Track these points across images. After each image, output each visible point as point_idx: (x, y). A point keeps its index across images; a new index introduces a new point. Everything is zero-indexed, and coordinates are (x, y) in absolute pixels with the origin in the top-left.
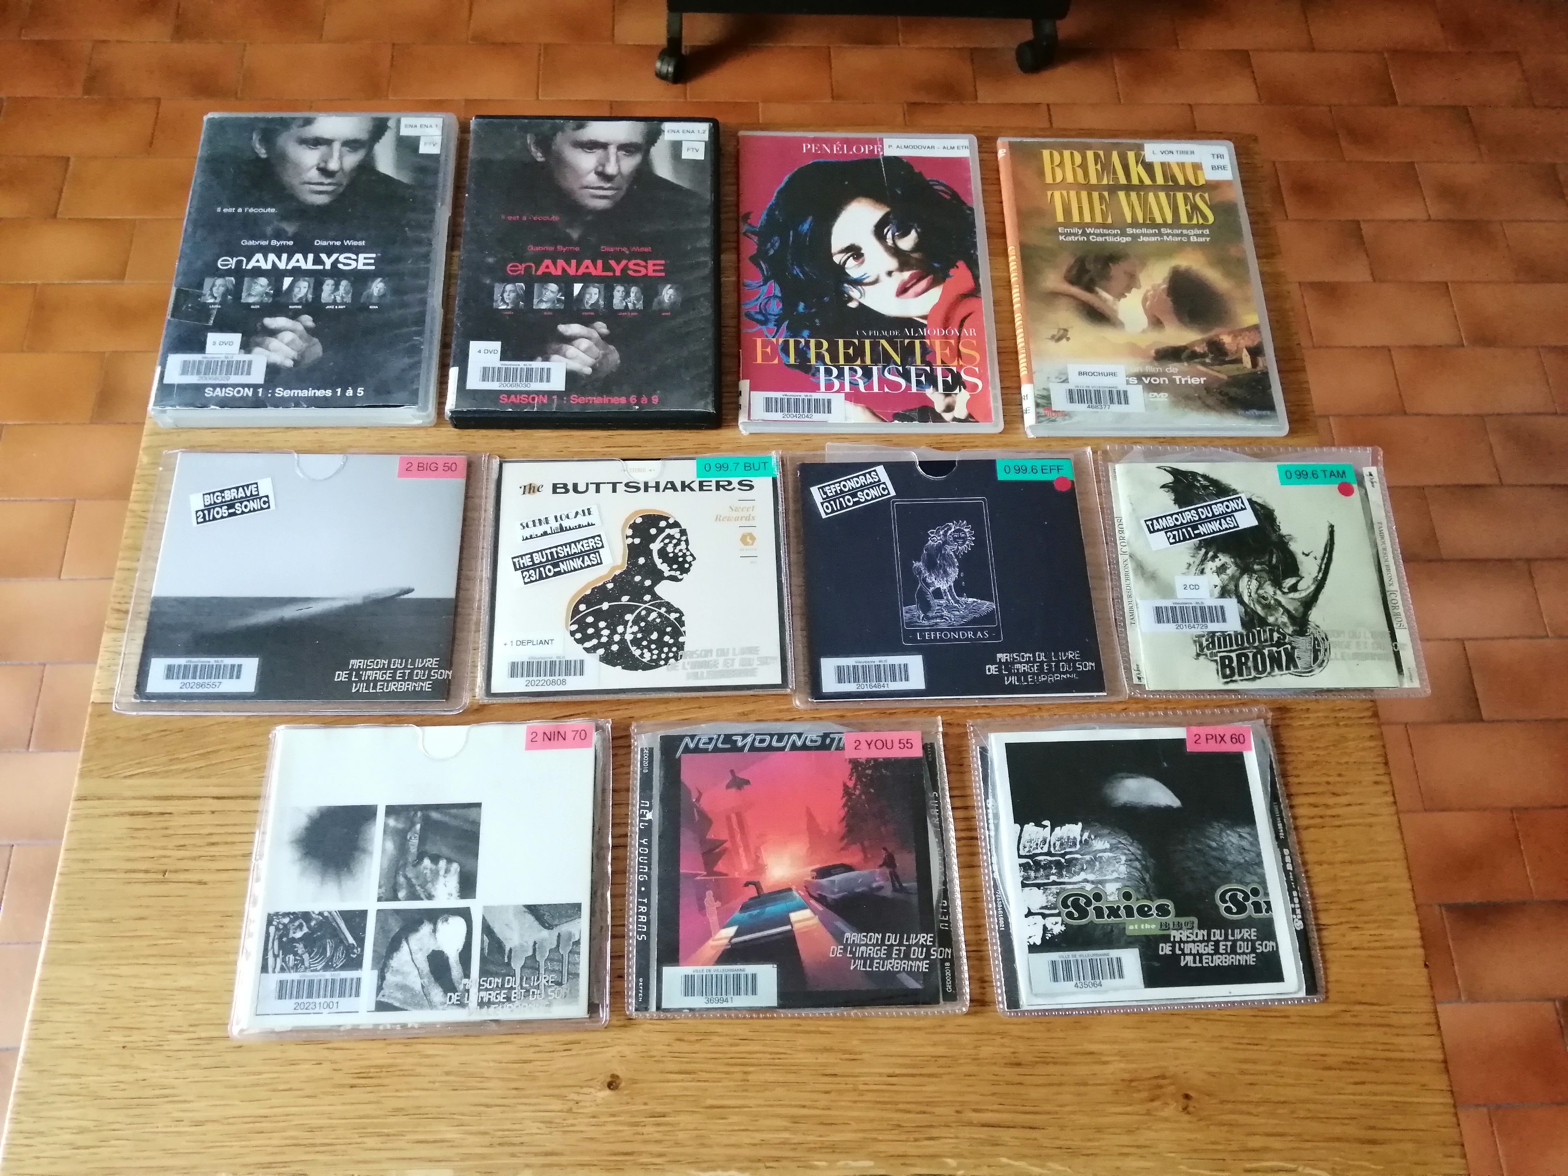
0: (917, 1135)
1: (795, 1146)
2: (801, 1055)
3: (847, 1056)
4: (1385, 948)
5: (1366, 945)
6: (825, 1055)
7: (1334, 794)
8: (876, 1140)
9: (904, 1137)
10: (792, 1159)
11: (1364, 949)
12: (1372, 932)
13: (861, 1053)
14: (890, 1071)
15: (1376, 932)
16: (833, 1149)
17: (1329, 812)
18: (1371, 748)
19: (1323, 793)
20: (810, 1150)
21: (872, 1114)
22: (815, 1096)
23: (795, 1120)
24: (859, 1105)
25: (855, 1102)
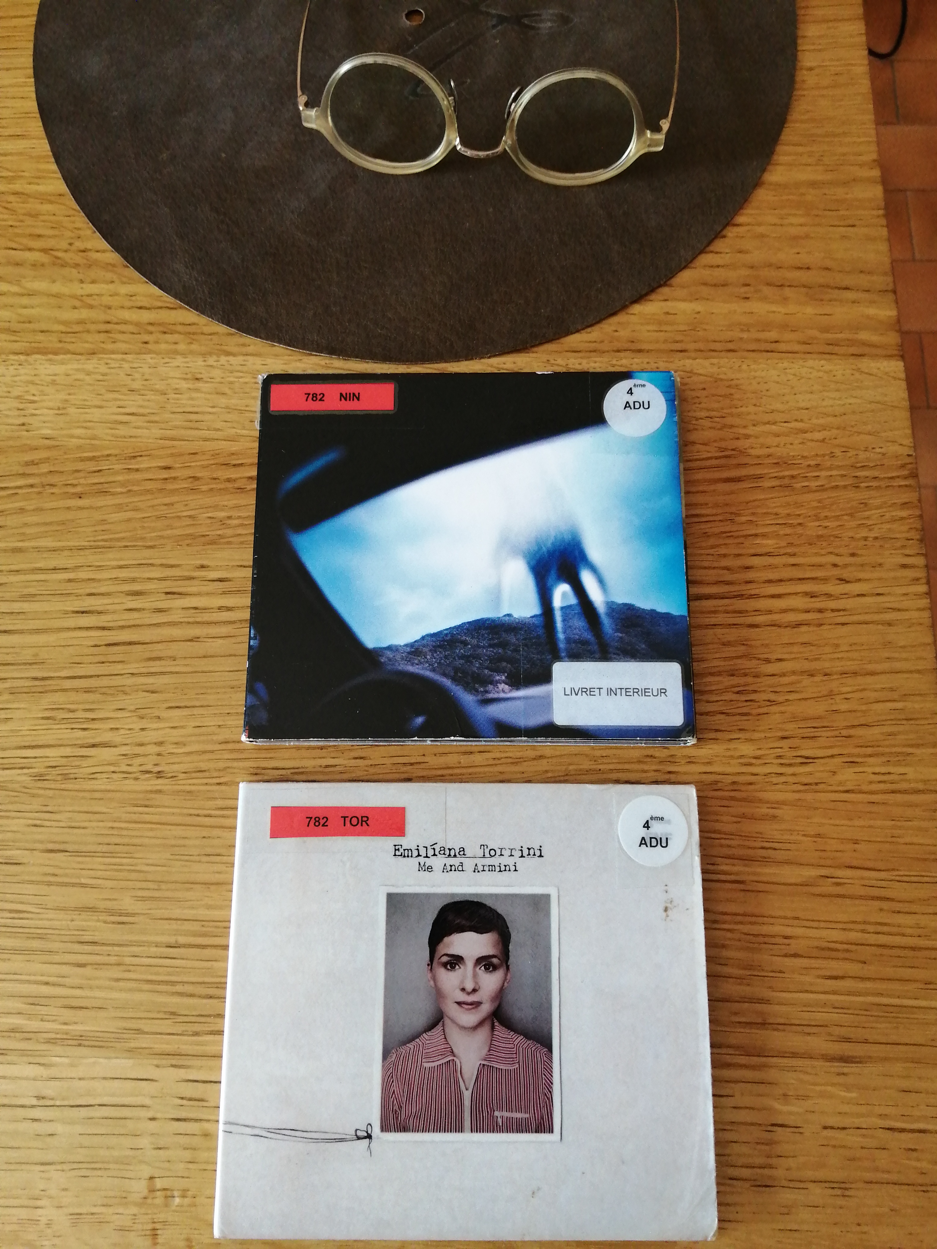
0: (197, 1028)
1: (27, 1035)
2: (51, 914)
3: (113, 919)
4: (893, 792)
5: (865, 788)
6: (84, 915)
7: (841, 580)
8: (139, 1031)
9: (179, 1029)
10: (23, 1053)
11: (861, 792)
12: (877, 770)
13: (133, 915)
14: (172, 940)
15: (883, 770)
16: (80, 1041)
17: (833, 604)
18: (902, 519)
19: (825, 580)
20: (49, 1041)
21: (138, 997)
22: (65, 969)
23: (34, 1001)
24: (121, 984)
25: (118, 980)
